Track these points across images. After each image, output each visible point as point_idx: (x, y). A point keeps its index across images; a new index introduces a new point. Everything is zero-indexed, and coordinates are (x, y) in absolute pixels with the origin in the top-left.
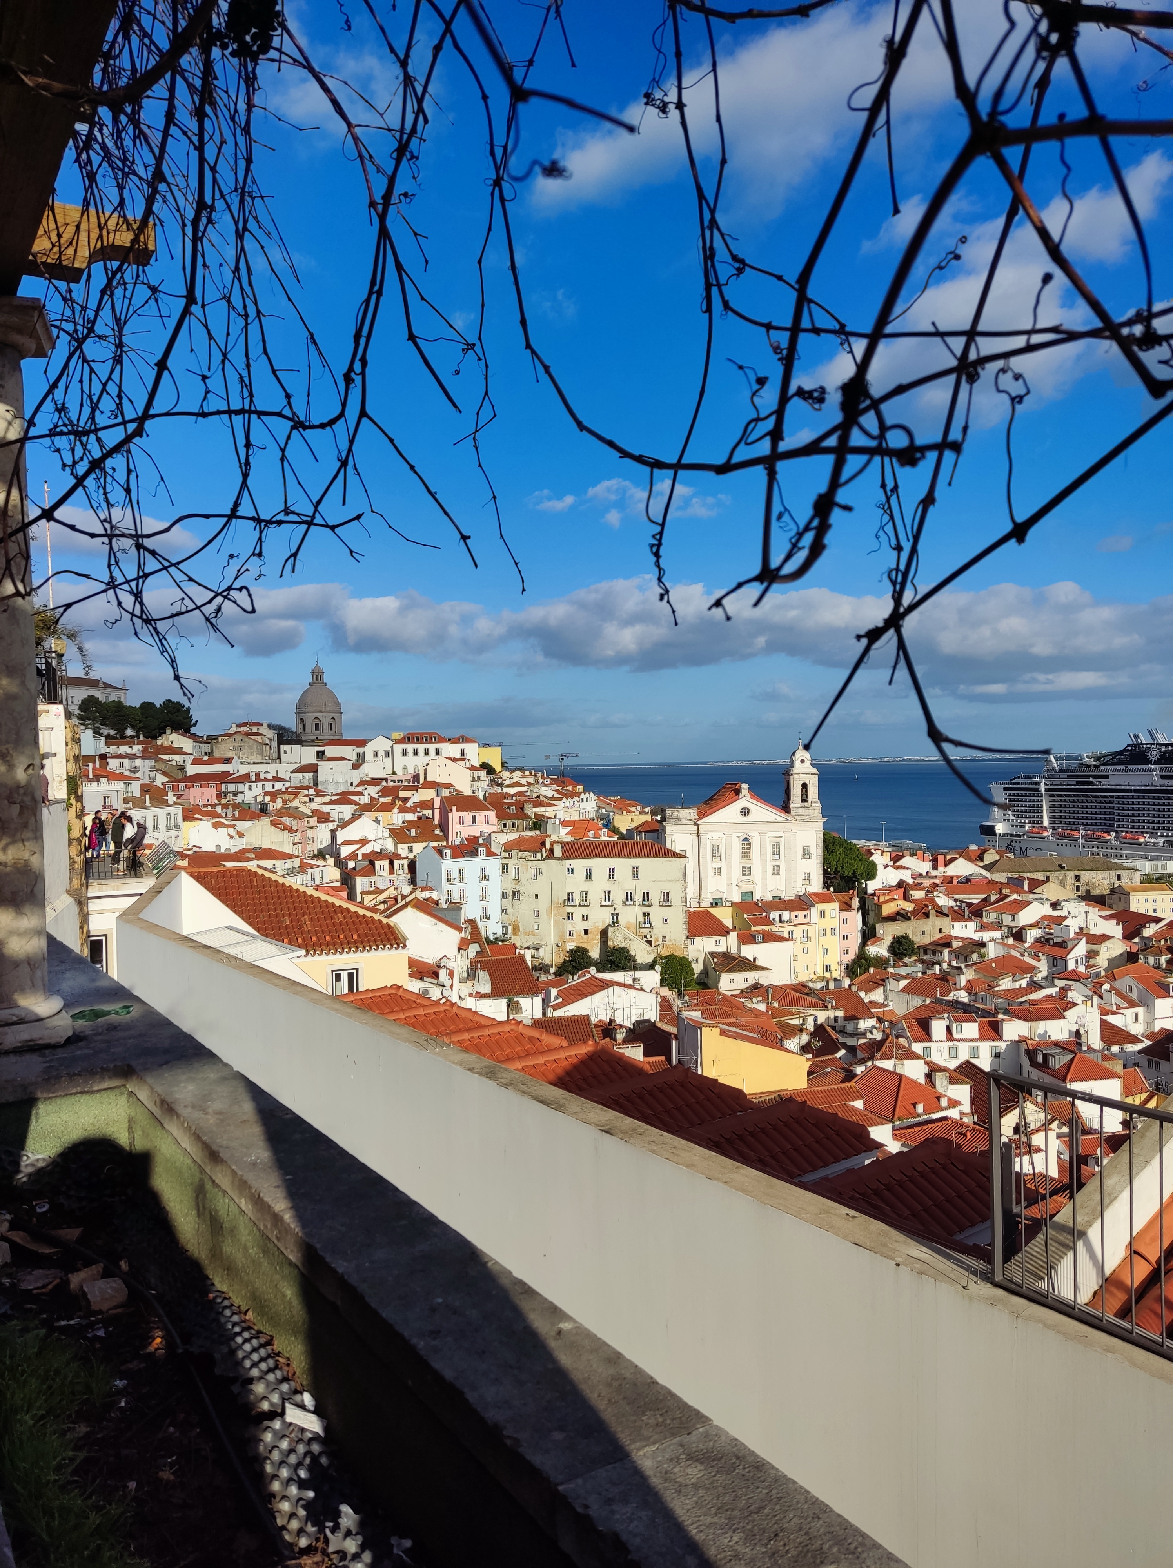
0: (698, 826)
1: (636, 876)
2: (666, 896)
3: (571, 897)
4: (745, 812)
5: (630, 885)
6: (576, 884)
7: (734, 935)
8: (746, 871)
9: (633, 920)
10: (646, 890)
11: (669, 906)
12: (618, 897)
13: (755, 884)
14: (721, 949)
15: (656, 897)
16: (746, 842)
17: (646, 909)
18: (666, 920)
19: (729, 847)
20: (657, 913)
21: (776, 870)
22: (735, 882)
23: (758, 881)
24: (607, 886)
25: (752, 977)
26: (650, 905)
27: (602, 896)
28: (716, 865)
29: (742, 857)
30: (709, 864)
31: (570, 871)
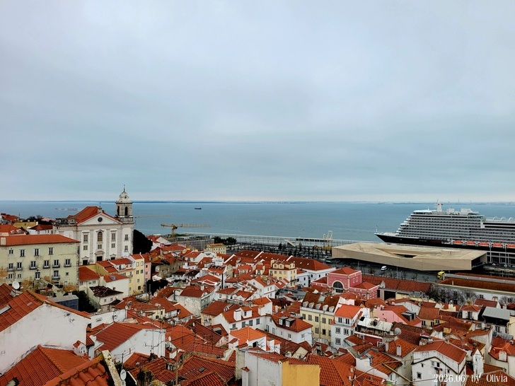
0: (76, 226)
1: (51, 253)
2: (68, 262)
3: (11, 266)
4: (100, 220)
5: (47, 257)
6: (15, 259)
7: (102, 278)
8: (100, 247)
9: (48, 275)
10: (56, 259)
11: (70, 266)
12: (40, 264)
13: (103, 253)
14: (96, 285)
15: (62, 262)
16: (100, 233)
17: (56, 269)
18: (67, 274)
19: (92, 236)
20: (62, 272)
21: (113, 246)
22: (94, 252)
23: (105, 251)
24: (33, 259)
25: (115, 297)
26: (59, 267)
27: (30, 264)
28: (85, 245)
29: (98, 240)
30: (82, 245)
31: (11, 252)
